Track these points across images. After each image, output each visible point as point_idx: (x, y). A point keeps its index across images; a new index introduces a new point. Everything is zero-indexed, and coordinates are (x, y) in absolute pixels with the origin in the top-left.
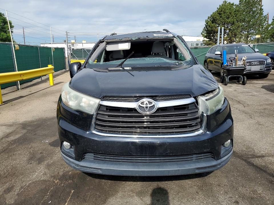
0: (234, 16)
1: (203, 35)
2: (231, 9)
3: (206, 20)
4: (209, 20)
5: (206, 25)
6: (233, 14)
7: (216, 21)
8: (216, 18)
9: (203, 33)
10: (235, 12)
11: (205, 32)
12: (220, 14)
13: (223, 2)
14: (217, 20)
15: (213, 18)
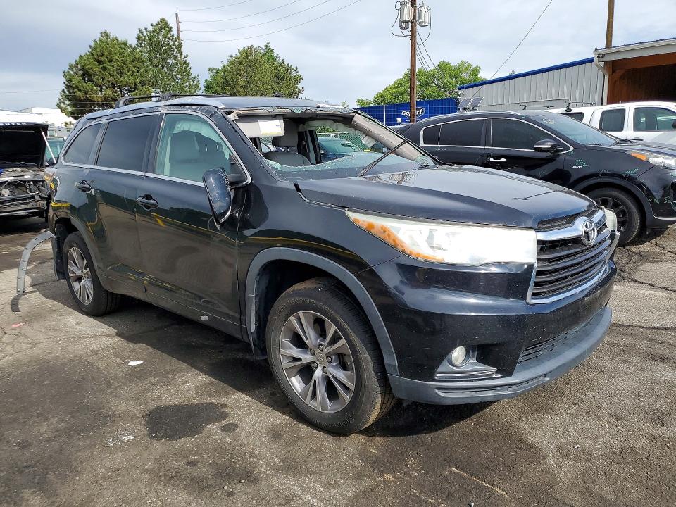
0: (133, 72)
1: (63, 110)
2: (123, 53)
3: (64, 72)
4: (72, 73)
5: (66, 85)
6: (129, 64)
7: (94, 77)
8: (91, 69)
9: (62, 105)
10: (134, 61)
11: (68, 102)
12: (100, 62)
13: (101, 33)
14: (95, 75)
15: (83, 69)
